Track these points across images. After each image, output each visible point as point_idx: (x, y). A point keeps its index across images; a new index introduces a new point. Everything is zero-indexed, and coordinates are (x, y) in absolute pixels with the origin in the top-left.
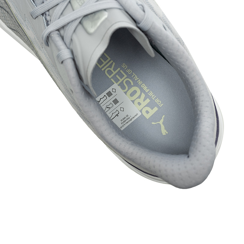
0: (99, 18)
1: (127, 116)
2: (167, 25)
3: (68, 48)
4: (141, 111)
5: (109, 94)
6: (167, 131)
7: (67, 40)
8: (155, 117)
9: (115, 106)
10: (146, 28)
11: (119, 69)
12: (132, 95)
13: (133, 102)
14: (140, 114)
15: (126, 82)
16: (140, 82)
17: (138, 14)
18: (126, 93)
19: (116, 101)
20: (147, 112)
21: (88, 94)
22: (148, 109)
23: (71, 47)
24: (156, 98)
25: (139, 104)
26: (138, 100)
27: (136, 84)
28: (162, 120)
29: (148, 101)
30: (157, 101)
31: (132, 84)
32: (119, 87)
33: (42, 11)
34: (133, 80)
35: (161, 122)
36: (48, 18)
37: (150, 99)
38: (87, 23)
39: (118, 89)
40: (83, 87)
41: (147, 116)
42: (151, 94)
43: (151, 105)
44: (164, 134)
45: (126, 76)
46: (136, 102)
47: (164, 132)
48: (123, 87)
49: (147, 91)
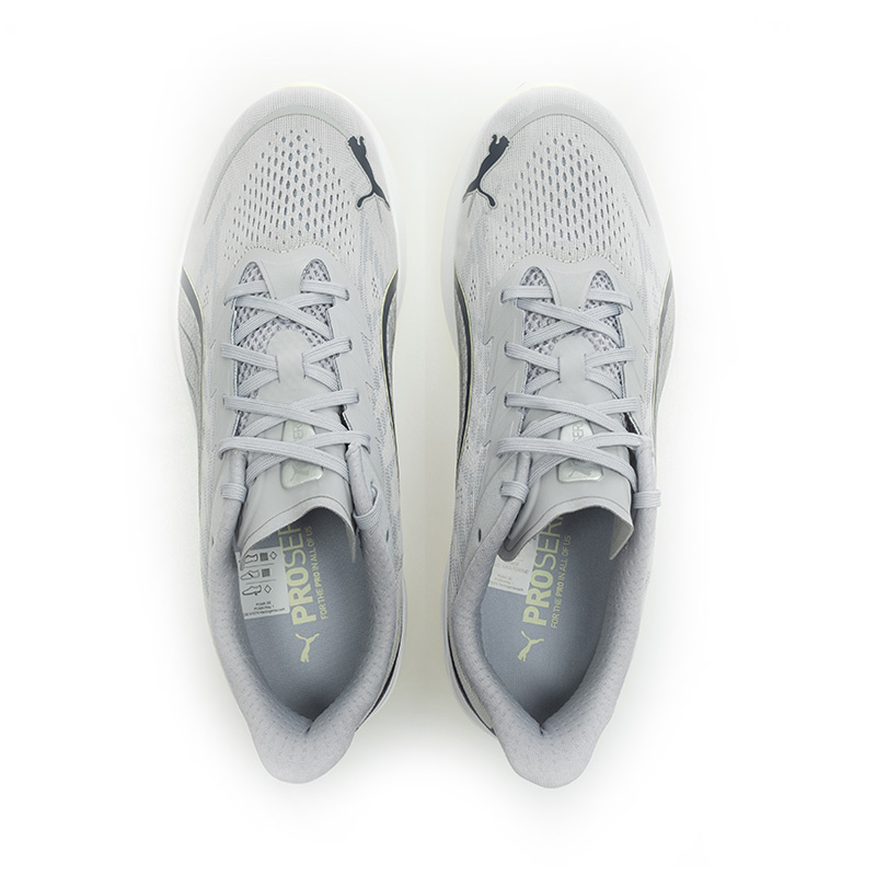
0: (307, 474)
1: (269, 603)
2: (394, 534)
3: (245, 486)
4: (292, 608)
5: (264, 557)
6: (310, 658)
7: (252, 473)
8: (305, 629)
9: (261, 578)
10: (361, 526)
11: (299, 530)
12: (294, 577)
13: (289, 588)
14: (287, 611)
15: (297, 555)
16: (315, 566)
17: (363, 502)
18: (287, 569)
19: (266, 573)
20: (299, 615)
21: (231, 559)
22: (303, 611)
23: (250, 485)
24: (322, 603)
25: (296, 596)
26: (297, 590)
27: (308, 567)
28: (312, 639)
29: (310, 599)
30: (323, 608)
31: (303, 563)
32: (284, 555)
33: (241, 408)
34: (308, 558)
35: (309, 641)
36: (243, 420)
37: (315, 600)
38: (289, 470)
39: (281, 557)
40: (232, 548)
41: (296, 621)
42: (320, 593)
43: (311, 609)
44: (303, 660)
45: (301, 546)
46: (293, 591)
47: (305, 657)
48: (288, 560)
49: (317, 585)
